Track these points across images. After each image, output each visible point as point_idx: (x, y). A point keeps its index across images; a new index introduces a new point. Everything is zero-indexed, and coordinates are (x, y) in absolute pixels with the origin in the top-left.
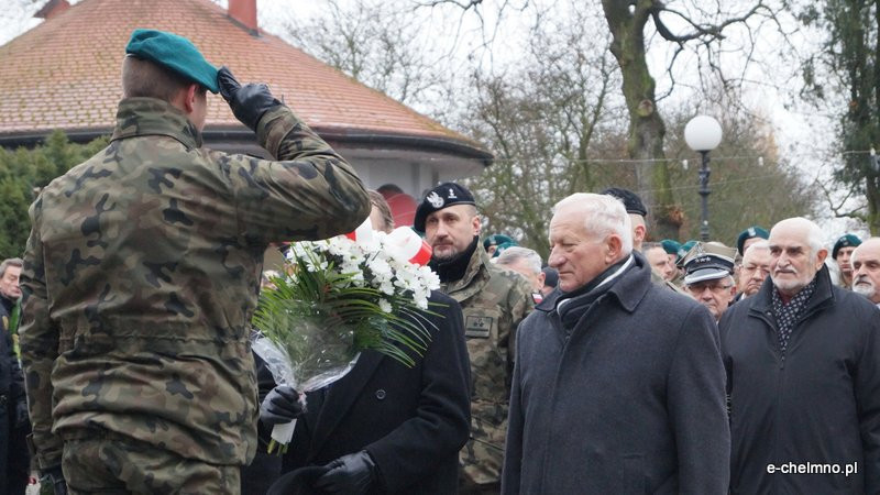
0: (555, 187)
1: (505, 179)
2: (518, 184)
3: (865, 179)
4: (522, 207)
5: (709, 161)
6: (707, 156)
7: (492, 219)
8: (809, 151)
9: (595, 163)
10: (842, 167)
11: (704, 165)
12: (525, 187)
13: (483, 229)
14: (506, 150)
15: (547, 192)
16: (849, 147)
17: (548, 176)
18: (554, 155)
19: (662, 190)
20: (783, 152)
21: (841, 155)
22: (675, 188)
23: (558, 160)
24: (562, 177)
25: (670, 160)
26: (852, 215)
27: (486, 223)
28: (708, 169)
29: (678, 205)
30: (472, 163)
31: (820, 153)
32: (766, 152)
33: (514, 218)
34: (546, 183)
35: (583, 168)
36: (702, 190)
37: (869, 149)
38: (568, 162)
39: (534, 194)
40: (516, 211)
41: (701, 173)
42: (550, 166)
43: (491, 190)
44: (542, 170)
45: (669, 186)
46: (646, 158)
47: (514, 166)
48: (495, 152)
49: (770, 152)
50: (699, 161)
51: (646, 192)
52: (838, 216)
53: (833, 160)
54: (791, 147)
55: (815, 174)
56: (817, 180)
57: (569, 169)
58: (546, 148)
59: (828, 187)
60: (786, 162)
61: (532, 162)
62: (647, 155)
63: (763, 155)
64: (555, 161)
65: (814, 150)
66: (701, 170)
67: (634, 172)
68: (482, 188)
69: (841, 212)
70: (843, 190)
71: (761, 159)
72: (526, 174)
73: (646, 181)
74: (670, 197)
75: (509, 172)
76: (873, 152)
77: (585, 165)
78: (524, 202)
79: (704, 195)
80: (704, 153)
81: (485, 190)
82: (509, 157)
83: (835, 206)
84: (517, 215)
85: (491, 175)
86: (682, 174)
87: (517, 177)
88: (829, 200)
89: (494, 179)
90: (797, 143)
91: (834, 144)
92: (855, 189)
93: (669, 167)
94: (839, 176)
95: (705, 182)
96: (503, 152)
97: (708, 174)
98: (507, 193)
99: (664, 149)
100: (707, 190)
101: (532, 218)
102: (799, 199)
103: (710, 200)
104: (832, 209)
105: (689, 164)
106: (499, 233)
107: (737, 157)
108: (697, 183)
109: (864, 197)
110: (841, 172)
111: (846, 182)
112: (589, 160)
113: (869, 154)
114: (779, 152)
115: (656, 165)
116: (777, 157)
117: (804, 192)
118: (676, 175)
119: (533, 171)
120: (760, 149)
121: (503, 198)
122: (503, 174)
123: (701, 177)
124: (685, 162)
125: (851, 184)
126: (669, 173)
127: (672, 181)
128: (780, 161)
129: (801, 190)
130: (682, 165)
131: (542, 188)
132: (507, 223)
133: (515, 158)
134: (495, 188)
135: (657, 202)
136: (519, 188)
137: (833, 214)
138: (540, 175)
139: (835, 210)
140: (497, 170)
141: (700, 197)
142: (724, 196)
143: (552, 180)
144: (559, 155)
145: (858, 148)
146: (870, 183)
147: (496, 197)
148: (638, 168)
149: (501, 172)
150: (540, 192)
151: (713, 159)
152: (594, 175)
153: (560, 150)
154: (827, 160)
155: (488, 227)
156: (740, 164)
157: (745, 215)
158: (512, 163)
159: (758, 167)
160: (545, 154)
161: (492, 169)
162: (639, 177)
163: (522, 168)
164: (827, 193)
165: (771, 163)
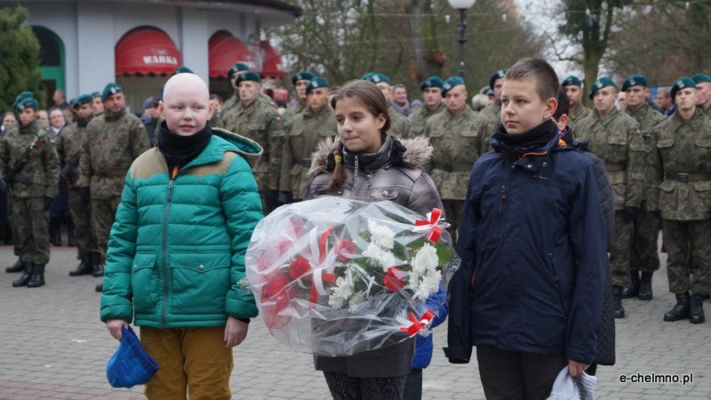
0: (349, 33)
1: (311, 27)
2: (321, 31)
3: (581, 33)
4: (324, 49)
5: (465, 16)
6: (465, 12)
7: (301, 57)
8: (540, 10)
9: (379, 17)
10: (565, 23)
11: (462, 20)
12: (326, 33)
13: (294, 64)
14: (312, 5)
15: (343, 37)
16: (571, 8)
17: (344, 26)
18: (348, 9)
19: (430, 38)
20: (521, 11)
21: (564, 14)
22: (439, 37)
23: (351, 13)
24: (353, 26)
25: (436, 15)
26: (571, 59)
27: (296, 60)
28: (465, 23)
29: (441, 49)
30: (286, 15)
31: (548, 12)
32: (508, 10)
33: (317, 57)
34: (342, 31)
35: (370, 20)
36: (460, 39)
37: (585, 9)
38: (359, 14)
39: (332, 39)
40: (319, 51)
41: (459, 26)
42: (345, 18)
43: (300, 35)
44: (339, 21)
45: (434, 35)
46: (418, 14)
47: (318, 17)
48: (303, 7)
49: (511, 10)
50: (458, 16)
51: (418, 39)
52: (561, 59)
53: (558, 17)
54: (527, 7)
55: (544, 27)
56: (545, 32)
57: (360, 20)
58: (343, 4)
59: (554, 37)
60: (523, 18)
61: (332, 14)
62: (418, 11)
63: (506, 13)
64: (349, 14)
65: (544, 9)
66: (459, 23)
67: (409, 23)
68: (293, 33)
69: (563, 56)
70: (565, 41)
71: (504, 16)
72: (327, 23)
73: (418, 31)
74: (435, 43)
75: (314, 21)
76: (588, 12)
77: (373, 18)
78: (325, 45)
79: (462, 42)
80: (462, 11)
81: (296, 35)
82: (314, 10)
83: (559, 52)
84: (319, 54)
85: (300, 23)
86: (445, 26)
87: (320, 25)
88: (554, 48)
89: (303, 27)
90: (531, 4)
91: (559, 5)
92: (574, 39)
93: (435, 20)
94: (563, 30)
95: (462, 32)
96: (310, 6)
97: (464, 27)
98: (312, 37)
99: (432, 6)
100: (464, 39)
101: (331, 57)
102: (532, 47)
103: (466, 46)
104: (557, 54)
105: (451, 18)
106: (305, 69)
107: (486, 14)
108: (456, 33)
109: (580, 46)
110: (564, 27)
111: (568, 35)
112: (375, 15)
113: (585, 14)
114: (517, 10)
115: (425, 19)
116: (516, 14)
117: (537, 40)
118: (440, 26)
119: (332, 21)
120: (503, 7)
121: (309, 42)
122: (310, 24)
123: (459, 29)
124: (448, 17)
125: (571, 36)
126: (435, 25)
127: (437, 31)
128: (518, 17)
129: (533, 39)
130: (445, 19)
131: (339, 34)
132: (312, 61)
133: (319, 12)
134: (303, 34)
135: (426, 47)
136: (322, 34)
137: (557, 58)
138: (338, 24)
139: (559, 55)
140: (305, 20)
141: (459, 45)
142: (476, 43)
143: (347, 28)
144: (352, 10)
145: (577, 9)
146: (586, 35)
147: (304, 40)
148: (412, 21)
149: (308, 21)
150: (338, 37)
151: (469, 15)
152: (378, 25)
153: (353, 6)
154: (554, 17)
155: (298, 63)
156: (488, 18)
157: (491, 57)
158: (316, 15)
159: (501, 22)
160: (342, 9)
161: (301, 19)
162: (412, 26)
163: (324, 19)
164: (553, 42)
165: (512, 19)
